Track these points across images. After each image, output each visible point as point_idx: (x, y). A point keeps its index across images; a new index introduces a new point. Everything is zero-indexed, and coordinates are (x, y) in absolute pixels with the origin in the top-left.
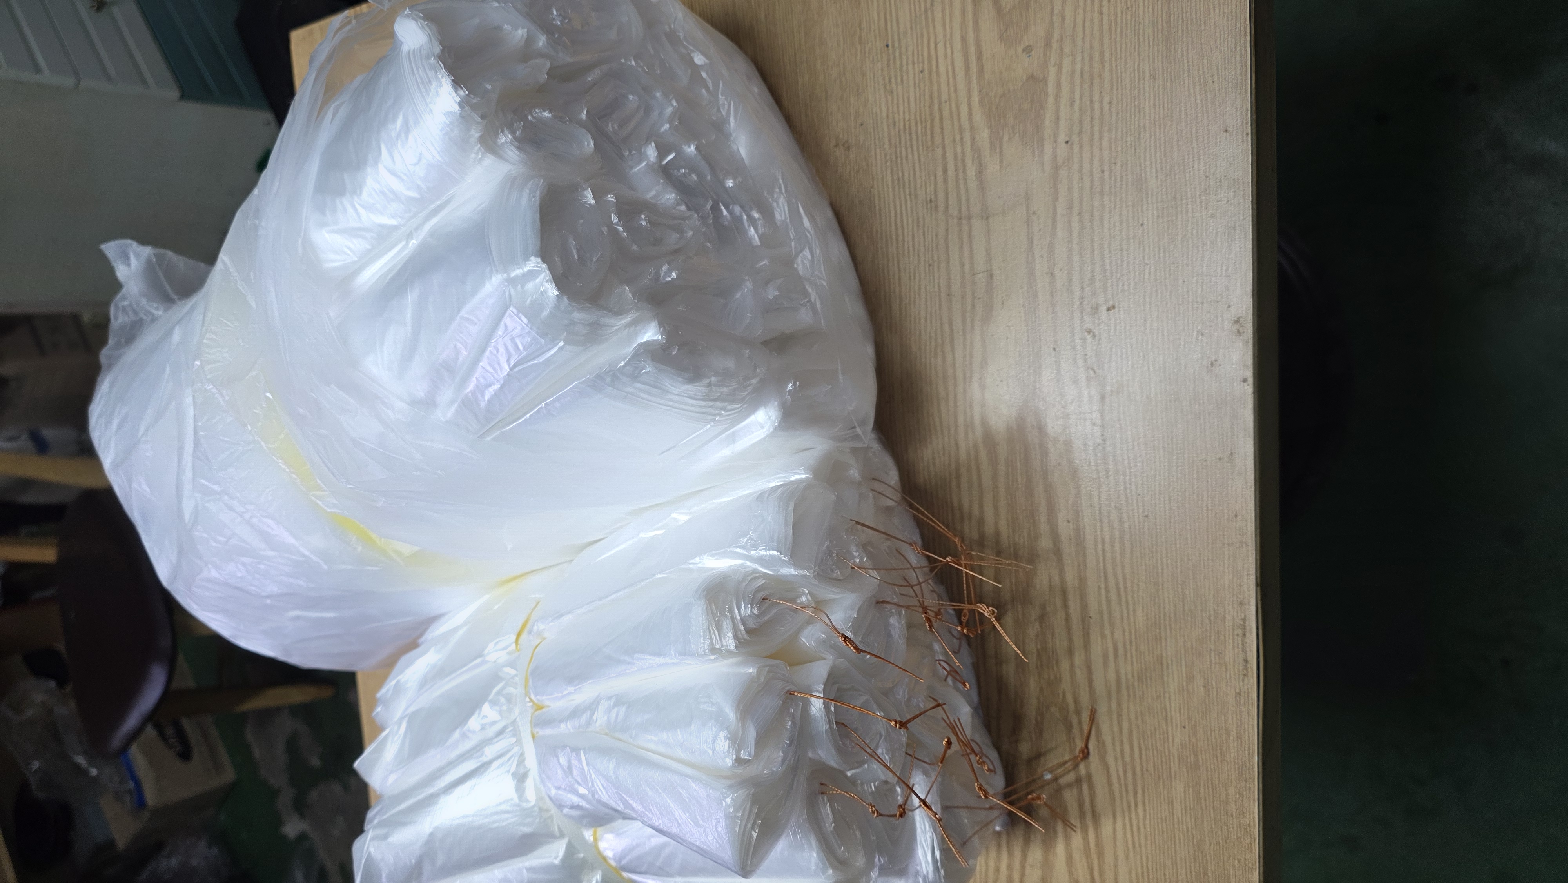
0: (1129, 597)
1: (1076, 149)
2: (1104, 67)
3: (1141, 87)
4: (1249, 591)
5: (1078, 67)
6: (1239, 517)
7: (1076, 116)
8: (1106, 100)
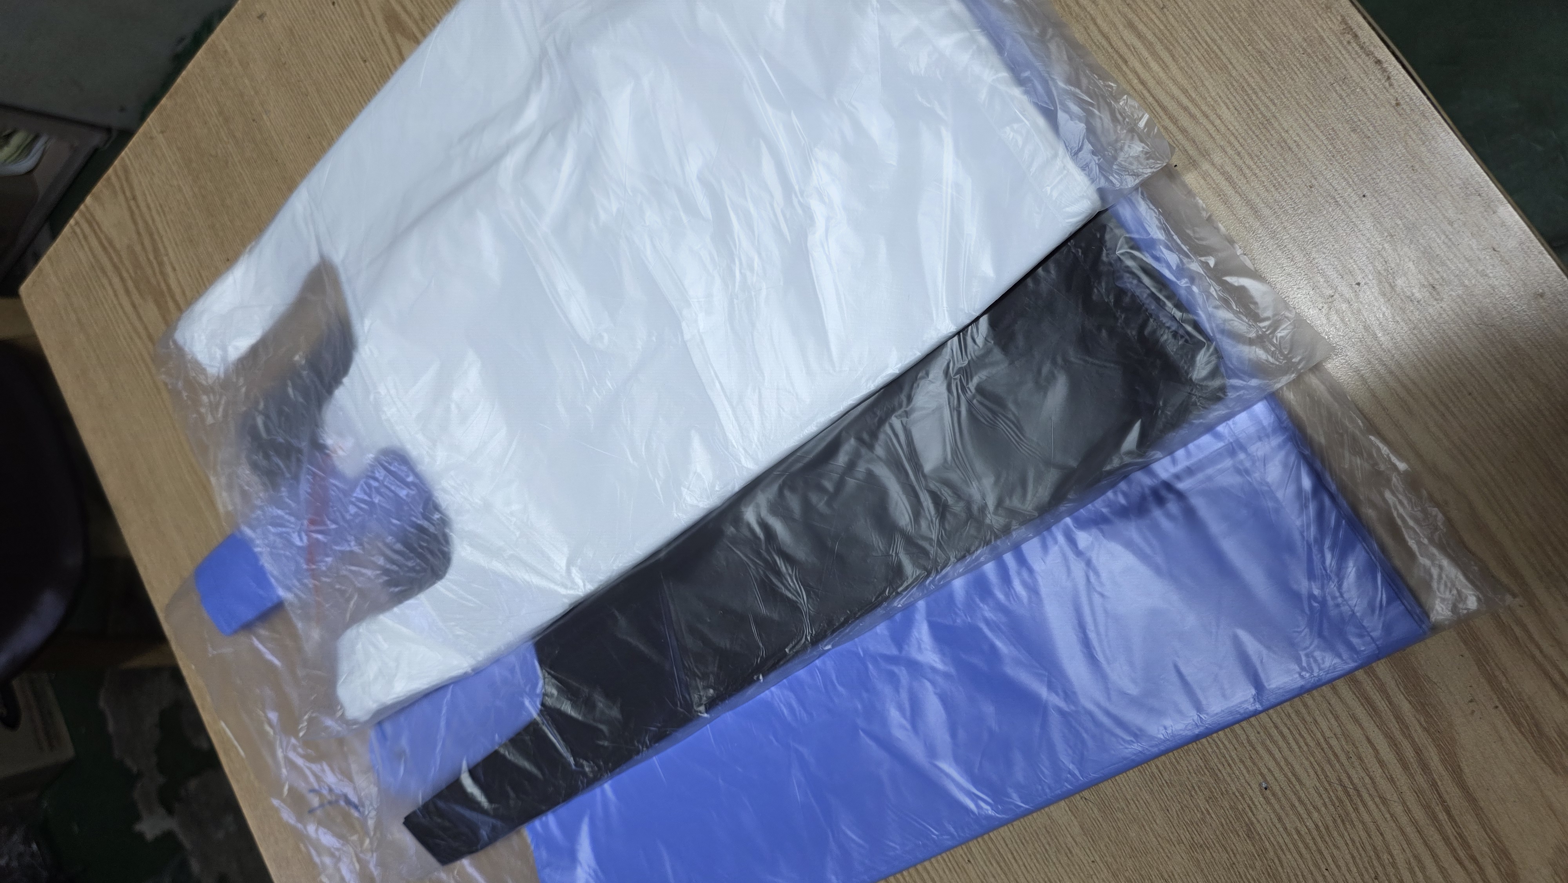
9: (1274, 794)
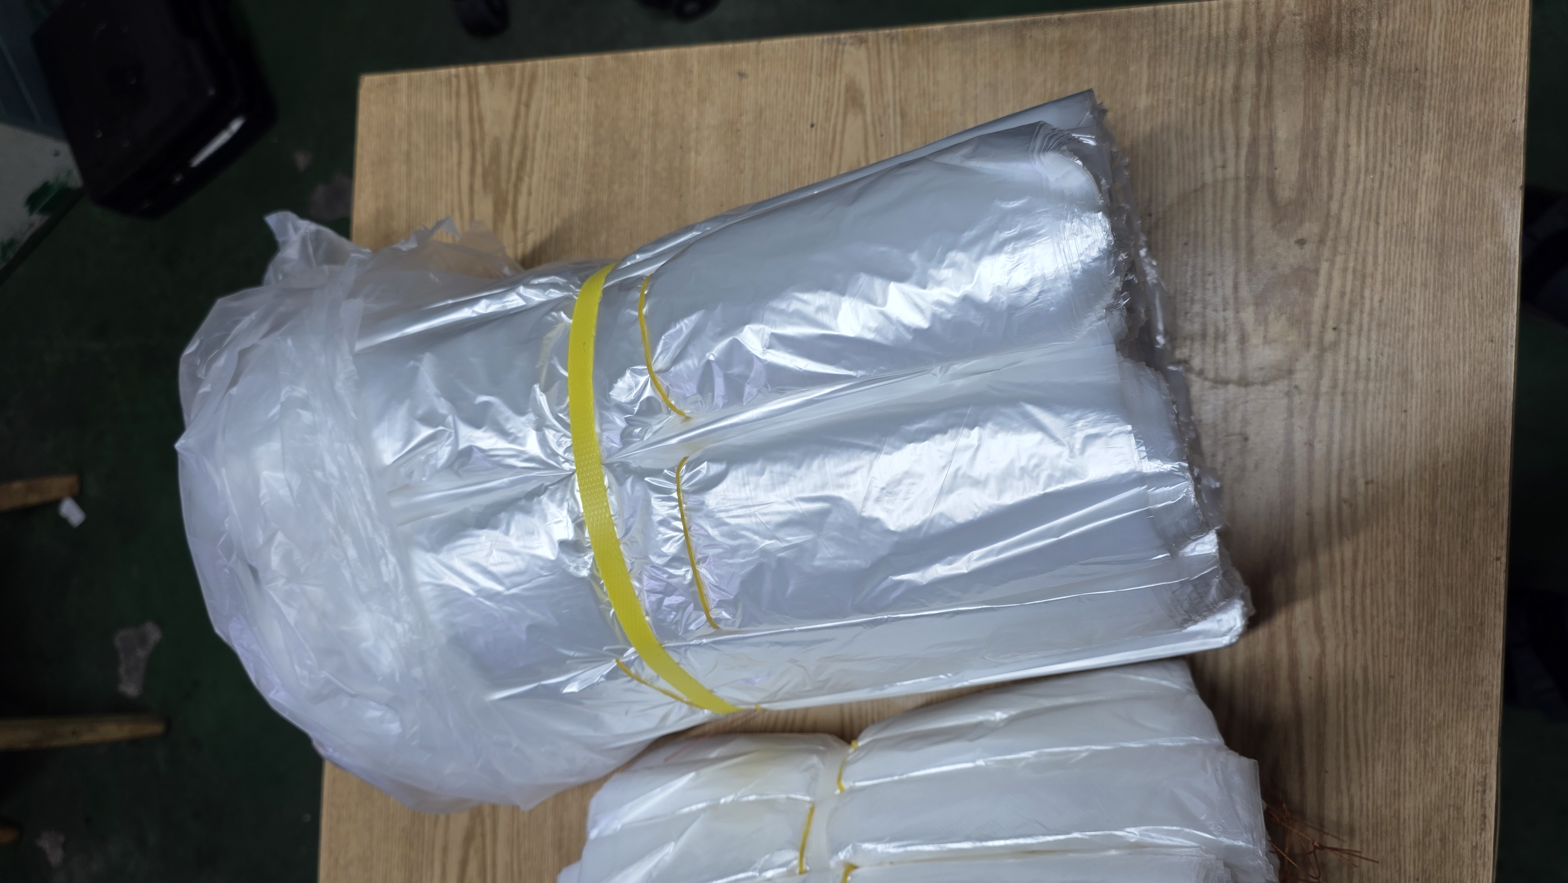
0: (1369, 754)
1: (1344, 335)
2: (1376, 269)
3: (1413, 291)
4: (1491, 751)
5: (1351, 265)
6: (1486, 682)
7: (1346, 307)
8: (1377, 298)
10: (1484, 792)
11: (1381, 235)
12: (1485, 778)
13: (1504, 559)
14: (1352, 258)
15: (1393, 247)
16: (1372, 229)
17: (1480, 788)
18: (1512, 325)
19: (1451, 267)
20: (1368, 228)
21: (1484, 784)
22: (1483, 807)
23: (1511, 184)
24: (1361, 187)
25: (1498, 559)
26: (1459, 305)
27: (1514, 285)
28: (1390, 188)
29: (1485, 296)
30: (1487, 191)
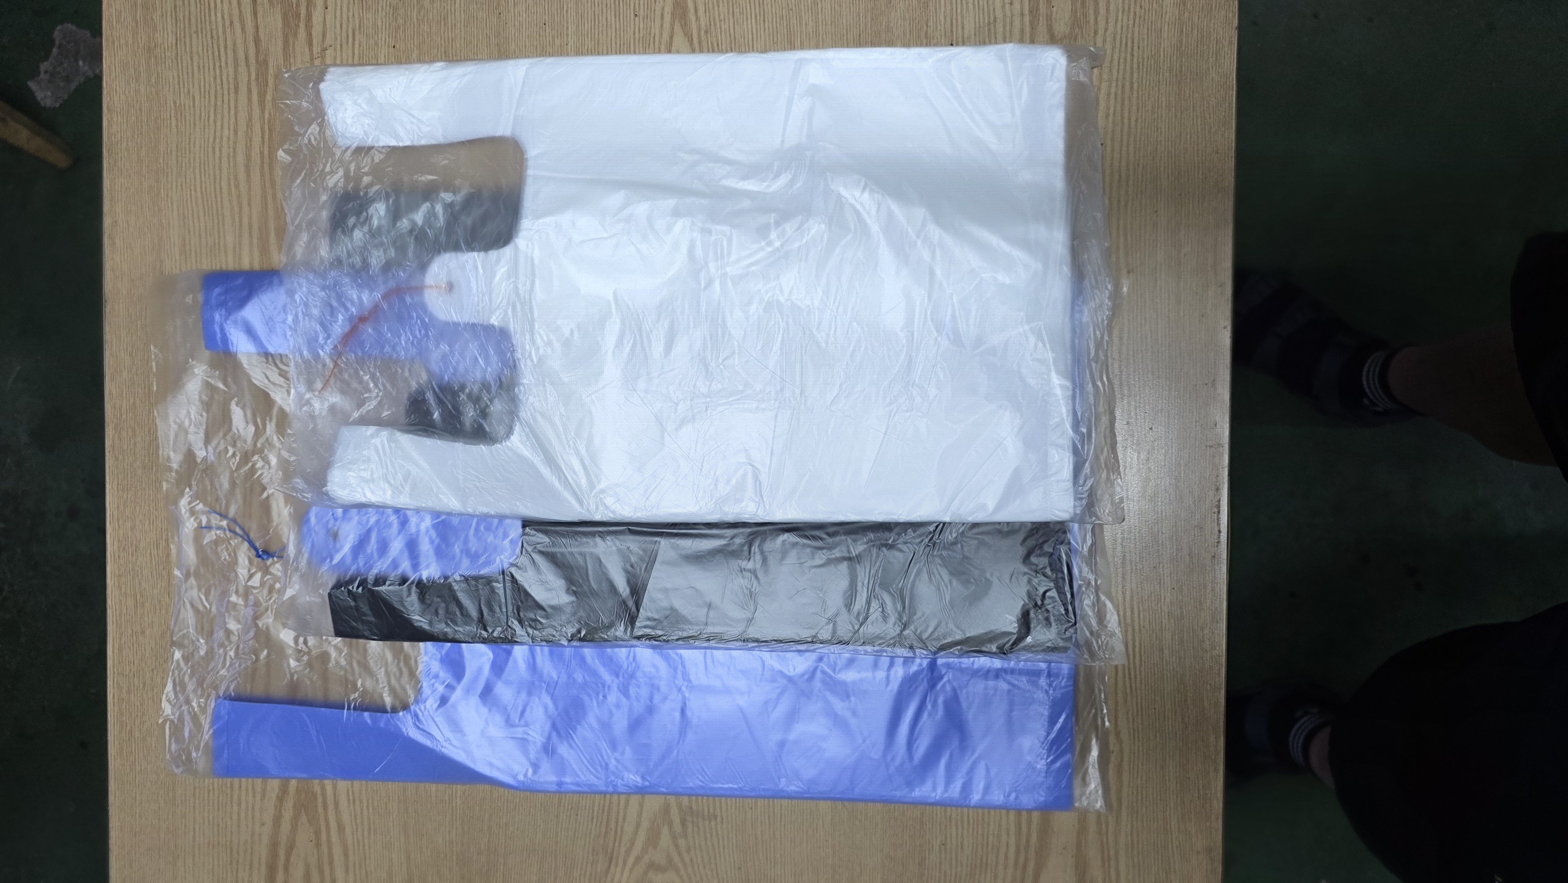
3: (1160, 112)
6: (1218, 426)
7: (1110, 125)
9: (945, 849)
10: (1219, 512)
11: (1135, 66)
12: (1219, 501)
13: (1229, 328)
14: (1114, 84)
15: (1144, 75)
16: (1129, 59)
17: (1216, 510)
18: (1232, 141)
19: (1187, 92)
20: (1125, 60)
21: (1219, 507)
22: (1219, 524)
23: (1229, 24)
24: (1119, 25)
25: (1225, 328)
26: (1193, 123)
27: (1232, 108)
28: (1142, 27)
29: (1212, 116)
30: (1211, 30)
